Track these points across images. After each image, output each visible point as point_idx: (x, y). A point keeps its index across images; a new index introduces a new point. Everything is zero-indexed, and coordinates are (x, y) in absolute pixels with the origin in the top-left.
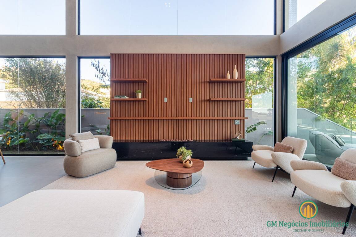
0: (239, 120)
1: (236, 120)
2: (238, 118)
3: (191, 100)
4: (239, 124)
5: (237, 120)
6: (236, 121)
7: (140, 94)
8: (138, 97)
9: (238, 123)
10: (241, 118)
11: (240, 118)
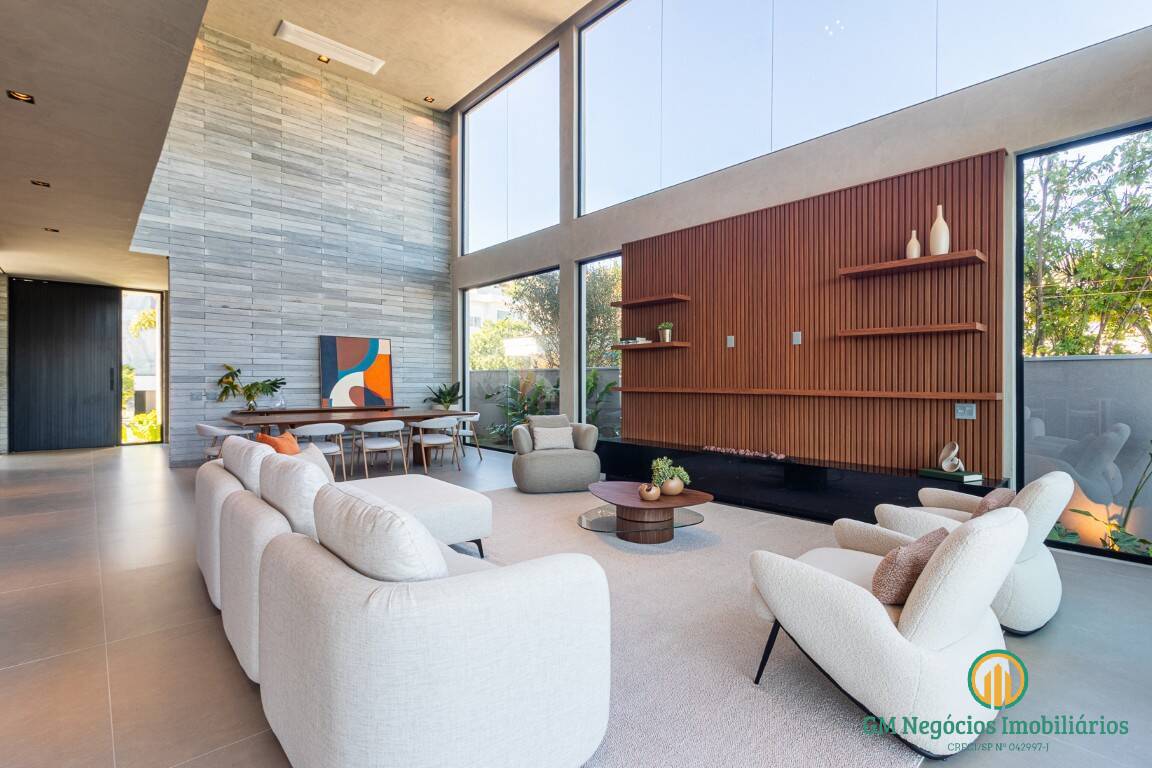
0: (973, 401)
1: (959, 401)
2: (970, 396)
3: (797, 338)
4: (974, 417)
5: (966, 401)
6: (957, 405)
7: (668, 332)
8: (664, 339)
9: (971, 413)
10: (983, 396)
11: (977, 396)
